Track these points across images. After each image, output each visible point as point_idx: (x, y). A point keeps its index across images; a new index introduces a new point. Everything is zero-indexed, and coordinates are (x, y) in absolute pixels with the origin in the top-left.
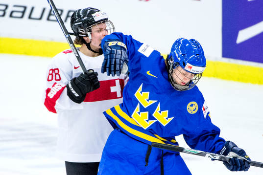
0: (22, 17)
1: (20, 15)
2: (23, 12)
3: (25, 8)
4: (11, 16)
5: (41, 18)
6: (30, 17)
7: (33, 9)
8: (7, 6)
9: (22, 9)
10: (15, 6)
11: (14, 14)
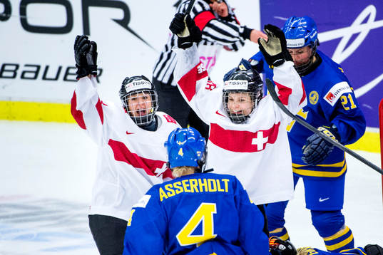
0: (35, 78)
1: (32, 75)
2: (37, 73)
3: (39, 67)
4: (23, 77)
5: (57, 78)
6: (44, 78)
7: (47, 68)
8: (17, 66)
9: (35, 69)
10: (27, 65)
11: (27, 75)
